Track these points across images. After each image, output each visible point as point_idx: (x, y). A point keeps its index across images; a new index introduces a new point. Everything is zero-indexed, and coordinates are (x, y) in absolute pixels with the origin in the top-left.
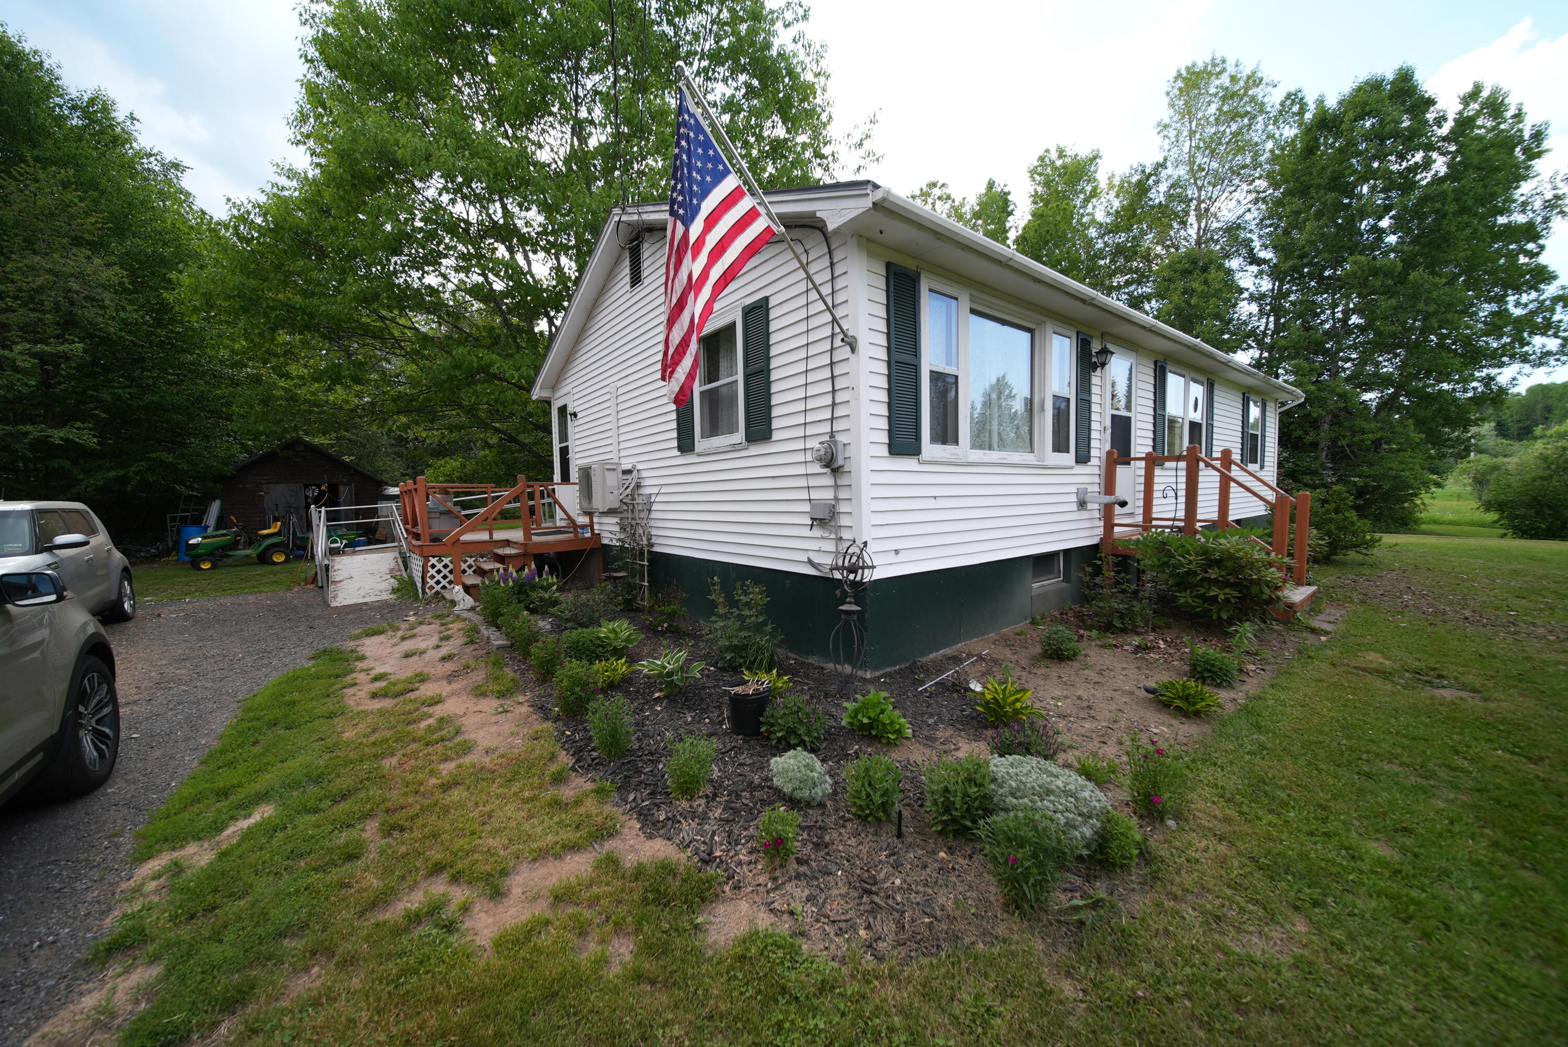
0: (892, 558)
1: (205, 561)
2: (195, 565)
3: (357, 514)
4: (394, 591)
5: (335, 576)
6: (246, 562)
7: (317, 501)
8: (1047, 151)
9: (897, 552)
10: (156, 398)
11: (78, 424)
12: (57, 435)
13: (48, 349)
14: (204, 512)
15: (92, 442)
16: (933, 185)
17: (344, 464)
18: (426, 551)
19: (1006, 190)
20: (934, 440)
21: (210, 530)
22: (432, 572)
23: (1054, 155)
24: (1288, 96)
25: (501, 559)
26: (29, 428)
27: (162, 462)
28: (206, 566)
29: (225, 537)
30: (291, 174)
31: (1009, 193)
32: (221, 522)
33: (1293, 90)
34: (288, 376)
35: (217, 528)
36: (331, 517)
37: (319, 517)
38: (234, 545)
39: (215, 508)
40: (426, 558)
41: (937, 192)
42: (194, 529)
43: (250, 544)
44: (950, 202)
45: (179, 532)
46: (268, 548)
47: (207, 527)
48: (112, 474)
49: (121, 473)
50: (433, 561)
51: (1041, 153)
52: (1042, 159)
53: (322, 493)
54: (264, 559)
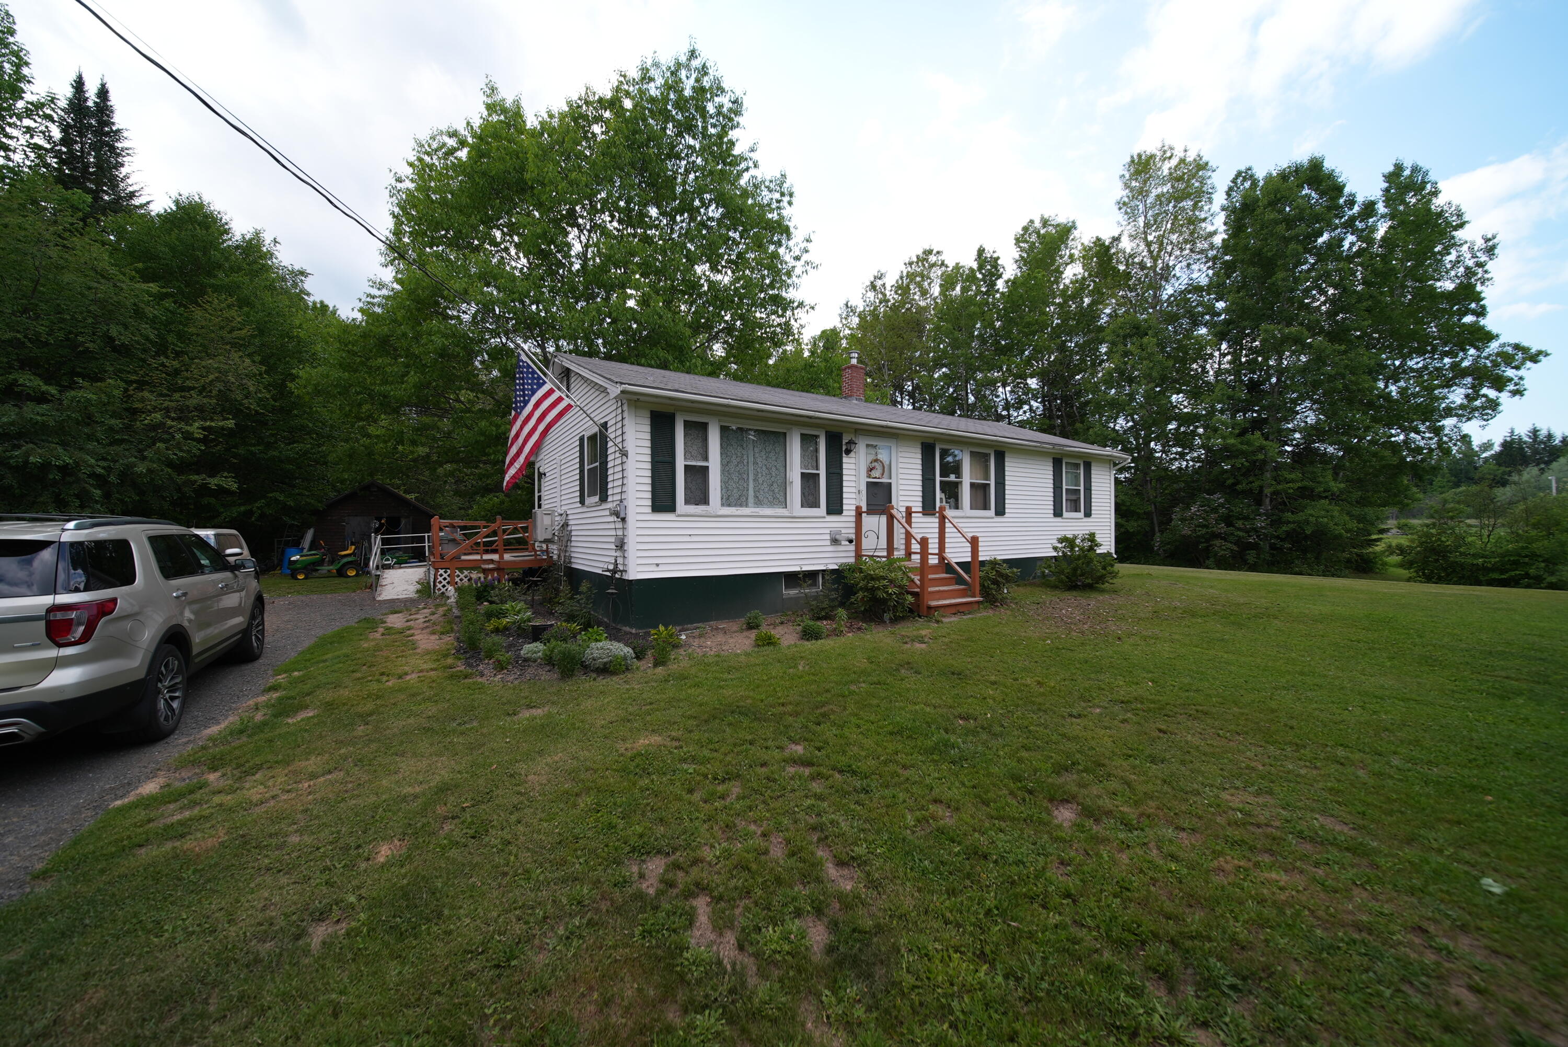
0: (654, 568)
1: (300, 573)
2: (294, 576)
3: (413, 540)
4: (418, 592)
5: (383, 582)
6: (329, 575)
7: (377, 531)
8: (1032, 222)
9: (657, 565)
10: (276, 453)
11: (226, 474)
12: (213, 482)
13: (213, 424)
14: (302, 537)
15: (234, 487)
16: (929, 252)
17: (407, 503)
18: (437, 566)
19: (995, 255)
20: (687, 502)
21: (305, 552)
22: (440, 579)
23: (1038, 224)
24: (1239, 174)
25: (485, 571)
26: (196, 477)
27: (276, 499)
28: (301, 577)
29: (315, 556)
30: (381, 286)
31: (998, 258)
32: (313, 546)
33: (1243, 169)
34: (369, 436)
35: (310, 549)
36: (384, 542)
37: (377, 543)
38: (321, 562)
39: (309, 535)
40: (437, 570)
41: (932, 259)
42: (293, 550)
43: (332, 562)
44: (943, 268)
45: (283, 553)
46: (344, 565)
47: (303, 549)
48: (242, 509)
49: (249, 507)
50: (441, 571)
51: (1025, 223)
52: (1025, 229)
53: (381, 525)
54: (341, 573)
